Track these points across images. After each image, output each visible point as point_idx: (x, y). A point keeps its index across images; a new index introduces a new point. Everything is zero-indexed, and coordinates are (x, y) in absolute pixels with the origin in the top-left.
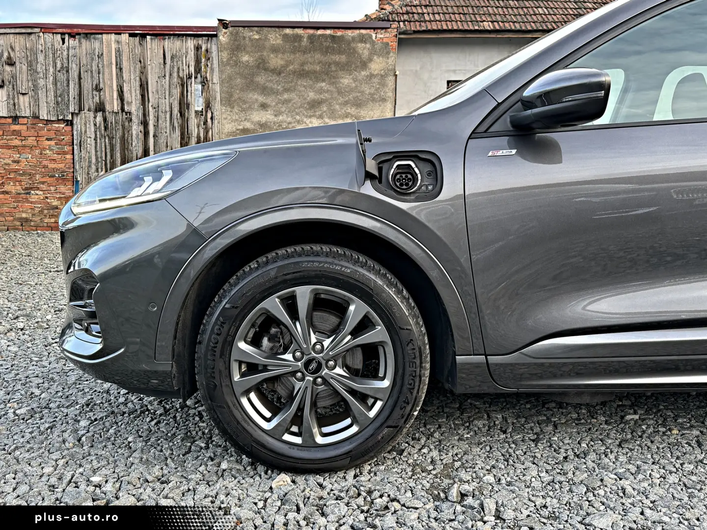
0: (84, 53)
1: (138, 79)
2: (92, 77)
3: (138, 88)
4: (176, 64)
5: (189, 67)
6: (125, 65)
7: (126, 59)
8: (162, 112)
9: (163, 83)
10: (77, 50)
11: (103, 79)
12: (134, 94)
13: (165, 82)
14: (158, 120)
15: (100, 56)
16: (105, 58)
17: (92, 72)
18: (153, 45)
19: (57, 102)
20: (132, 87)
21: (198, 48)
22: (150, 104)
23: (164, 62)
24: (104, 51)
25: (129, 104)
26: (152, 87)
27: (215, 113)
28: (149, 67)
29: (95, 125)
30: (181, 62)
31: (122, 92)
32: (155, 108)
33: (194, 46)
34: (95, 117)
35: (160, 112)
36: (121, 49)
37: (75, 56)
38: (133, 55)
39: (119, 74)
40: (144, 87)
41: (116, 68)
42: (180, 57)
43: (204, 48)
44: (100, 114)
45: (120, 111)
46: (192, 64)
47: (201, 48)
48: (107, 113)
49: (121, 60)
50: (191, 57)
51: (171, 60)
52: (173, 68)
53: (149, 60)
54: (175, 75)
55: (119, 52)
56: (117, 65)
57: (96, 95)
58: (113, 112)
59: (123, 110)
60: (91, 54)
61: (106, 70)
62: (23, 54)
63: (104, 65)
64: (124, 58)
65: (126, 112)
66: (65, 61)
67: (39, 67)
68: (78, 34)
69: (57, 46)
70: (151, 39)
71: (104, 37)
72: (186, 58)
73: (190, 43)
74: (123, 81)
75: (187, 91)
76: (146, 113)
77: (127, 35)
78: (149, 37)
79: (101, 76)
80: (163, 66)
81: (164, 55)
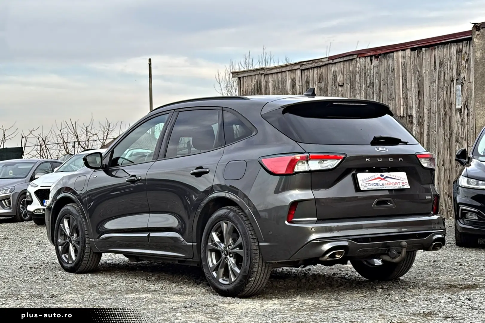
0: (383, 70)
1: (417, 86)
2: (388, 89)
3: (417, 94)
4: (442, 69)
5: (452, 70)
6: (408, 74)
7: (409, 70)
8: (433, 113)
9: (434, 87)
10: (379, 68)
11: (395, 89)
12: (414, 100)
13: (435, 86)
14: (430, 121)
15: (393, 70)
16: (395, 72)
17: (387, 84)
18: (427, 55)
20: (413, 93)
21: (459, 52)
22: (425, 107)
23: (435, 69)
24: (395, 66)
25: (411, 108)
26: (426, 93)
27: (470, 111)
28: (424, 75)
30: (446, 67)
31: (407, 98)
32: (428, 110)
33: (457, 51)
35: (432, 113)
36: (405, 63)
37: (377, 73)
38: (413, 66)
39: (404, 83)
40: (420, 93)
41: (402, 79)
42: (446, 63)
43: (464, 52)
45: (405, 115)
46: (455, 67)
47: (462, 52)
49: (406, 72)
50: (454, 61)
51: (440, 66)
52: (441, 73)
53: (424, 69)
54: (442, 78)
55: (404, 65)
56: (402, 77)
57: (390, 103)
58: (401, 117)
59: (407, 113)
60: (387, 70)
61: (397, 82)
62: (348, 76)
63: (394, 77)
64: (408, 70)
65: (409, 116)
66: (372, 78)
67: (357, 85)
68: (380, 55)
69: (368, 67)
70: (426, 50)
71: (395, 54)
72: (450, 62)
73: (454, 49)
74: (407, 89)
75: (451, 92)
76: (422, 115)
77: (409, 50)
78: (423, 49)
79: (393, 87)
80: (434, 72)
81: (435, 62)
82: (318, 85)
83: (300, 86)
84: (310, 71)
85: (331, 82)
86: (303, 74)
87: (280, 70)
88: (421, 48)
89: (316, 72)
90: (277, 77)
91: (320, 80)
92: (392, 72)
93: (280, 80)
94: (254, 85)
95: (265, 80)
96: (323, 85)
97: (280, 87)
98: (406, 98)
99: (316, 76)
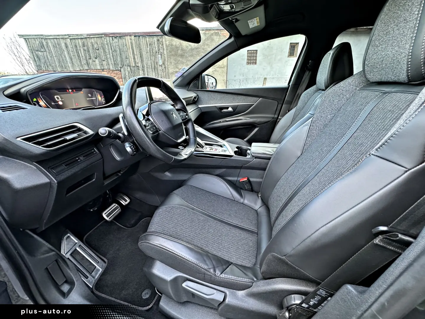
0: (120, 44)
1: (139, 53)
2: (124, 53)
4: (151, 47)
6: (134, 48)
10: (118, 43)
12: (139, 60)
13: (149, 55)
14: (148, 69)
15: (126, 45)
17: (124, 51)
18: (143, 40)
19: (115, 63)
20: (138, 57)
21: (158, 40)
22: (145, 63)
24: (127, 43)
25: (138, 63)
26: (144, 57)
27: (166, 66)
28: (143, 49)
29: (128, 71)
30: (153, 47)
33: (157, 40)
34: (128, 69)
35: (148, 66)
37: (118, 46)
38: (136, 44)
39: (133, 52)
40: (141, 56)
41: (132, 50)
42: (152, 44)
43: (160, 41)
44: (129, 67)
46: (157, 47)
47: (159, 40)
48: (131, 67)
49: (133, 47)
50: (156, 44)
51: (149, 46)
52: (151, 49)
53: (142, 46)
54: (151, 51)
55: (132, 43)
56: (132, 48)
57: (127, 60)
58: (133, 66)
59: (136, 65)
60: (123, 45)
61: (129, 50)
62: (101, 46)
63: (127, 48)
64: (134, 46)
65: (137, 67)
66: (115, 47)
67: (107, 50)
68: (117, 37)
69: (111, 42)
70: (142, 38)
71: (126, 37)
72: (154, 44)
73: (155, 39)
74: (135, 55)
75: (156, 58)
76: (143, 66)
77: (133, 36)
78: (141, 37)
79: (127, 53)
80: (147, 48)
81: (147, 44)
82: (83, 48)
83: (71, 47)
84: (76, 40)
85: (91, 48)
86: (72, 41)
87: (55, 37)
88: (139, 36)
89: (80, 41)
90: (54, 41)
91: (84, 46)
92: (126, 46)
93: (56, 43)
94: (38, 44)
95: (45, 42)
96: (86, 48)
97: (58, 46)
98: (134, 58)
99: (81, 43)
